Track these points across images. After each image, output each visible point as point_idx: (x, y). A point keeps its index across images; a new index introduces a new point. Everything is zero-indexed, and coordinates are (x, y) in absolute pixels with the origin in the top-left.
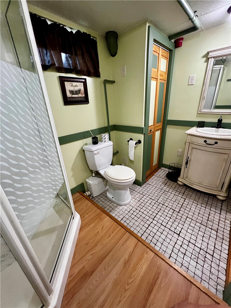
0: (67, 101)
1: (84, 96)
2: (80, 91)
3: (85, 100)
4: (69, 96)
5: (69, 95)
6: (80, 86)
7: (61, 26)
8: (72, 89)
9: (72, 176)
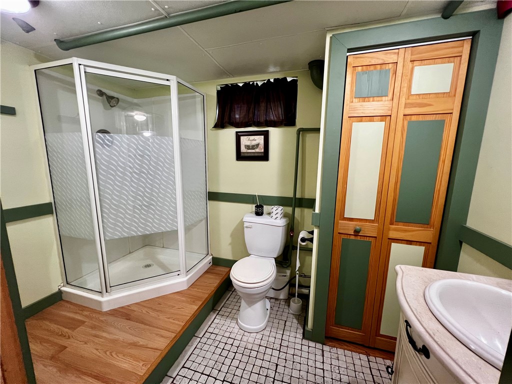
0: (240, 157)
1: (263, 151)
2: (258, 145)
3: (264, 157)
4: (244, 151)
5: (243, 149)
6: (260, 140)
7: (251, 83)
8: (248, 143)
9: (230, 244)
